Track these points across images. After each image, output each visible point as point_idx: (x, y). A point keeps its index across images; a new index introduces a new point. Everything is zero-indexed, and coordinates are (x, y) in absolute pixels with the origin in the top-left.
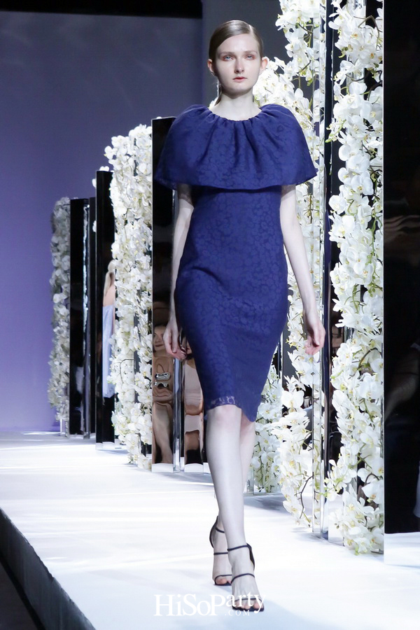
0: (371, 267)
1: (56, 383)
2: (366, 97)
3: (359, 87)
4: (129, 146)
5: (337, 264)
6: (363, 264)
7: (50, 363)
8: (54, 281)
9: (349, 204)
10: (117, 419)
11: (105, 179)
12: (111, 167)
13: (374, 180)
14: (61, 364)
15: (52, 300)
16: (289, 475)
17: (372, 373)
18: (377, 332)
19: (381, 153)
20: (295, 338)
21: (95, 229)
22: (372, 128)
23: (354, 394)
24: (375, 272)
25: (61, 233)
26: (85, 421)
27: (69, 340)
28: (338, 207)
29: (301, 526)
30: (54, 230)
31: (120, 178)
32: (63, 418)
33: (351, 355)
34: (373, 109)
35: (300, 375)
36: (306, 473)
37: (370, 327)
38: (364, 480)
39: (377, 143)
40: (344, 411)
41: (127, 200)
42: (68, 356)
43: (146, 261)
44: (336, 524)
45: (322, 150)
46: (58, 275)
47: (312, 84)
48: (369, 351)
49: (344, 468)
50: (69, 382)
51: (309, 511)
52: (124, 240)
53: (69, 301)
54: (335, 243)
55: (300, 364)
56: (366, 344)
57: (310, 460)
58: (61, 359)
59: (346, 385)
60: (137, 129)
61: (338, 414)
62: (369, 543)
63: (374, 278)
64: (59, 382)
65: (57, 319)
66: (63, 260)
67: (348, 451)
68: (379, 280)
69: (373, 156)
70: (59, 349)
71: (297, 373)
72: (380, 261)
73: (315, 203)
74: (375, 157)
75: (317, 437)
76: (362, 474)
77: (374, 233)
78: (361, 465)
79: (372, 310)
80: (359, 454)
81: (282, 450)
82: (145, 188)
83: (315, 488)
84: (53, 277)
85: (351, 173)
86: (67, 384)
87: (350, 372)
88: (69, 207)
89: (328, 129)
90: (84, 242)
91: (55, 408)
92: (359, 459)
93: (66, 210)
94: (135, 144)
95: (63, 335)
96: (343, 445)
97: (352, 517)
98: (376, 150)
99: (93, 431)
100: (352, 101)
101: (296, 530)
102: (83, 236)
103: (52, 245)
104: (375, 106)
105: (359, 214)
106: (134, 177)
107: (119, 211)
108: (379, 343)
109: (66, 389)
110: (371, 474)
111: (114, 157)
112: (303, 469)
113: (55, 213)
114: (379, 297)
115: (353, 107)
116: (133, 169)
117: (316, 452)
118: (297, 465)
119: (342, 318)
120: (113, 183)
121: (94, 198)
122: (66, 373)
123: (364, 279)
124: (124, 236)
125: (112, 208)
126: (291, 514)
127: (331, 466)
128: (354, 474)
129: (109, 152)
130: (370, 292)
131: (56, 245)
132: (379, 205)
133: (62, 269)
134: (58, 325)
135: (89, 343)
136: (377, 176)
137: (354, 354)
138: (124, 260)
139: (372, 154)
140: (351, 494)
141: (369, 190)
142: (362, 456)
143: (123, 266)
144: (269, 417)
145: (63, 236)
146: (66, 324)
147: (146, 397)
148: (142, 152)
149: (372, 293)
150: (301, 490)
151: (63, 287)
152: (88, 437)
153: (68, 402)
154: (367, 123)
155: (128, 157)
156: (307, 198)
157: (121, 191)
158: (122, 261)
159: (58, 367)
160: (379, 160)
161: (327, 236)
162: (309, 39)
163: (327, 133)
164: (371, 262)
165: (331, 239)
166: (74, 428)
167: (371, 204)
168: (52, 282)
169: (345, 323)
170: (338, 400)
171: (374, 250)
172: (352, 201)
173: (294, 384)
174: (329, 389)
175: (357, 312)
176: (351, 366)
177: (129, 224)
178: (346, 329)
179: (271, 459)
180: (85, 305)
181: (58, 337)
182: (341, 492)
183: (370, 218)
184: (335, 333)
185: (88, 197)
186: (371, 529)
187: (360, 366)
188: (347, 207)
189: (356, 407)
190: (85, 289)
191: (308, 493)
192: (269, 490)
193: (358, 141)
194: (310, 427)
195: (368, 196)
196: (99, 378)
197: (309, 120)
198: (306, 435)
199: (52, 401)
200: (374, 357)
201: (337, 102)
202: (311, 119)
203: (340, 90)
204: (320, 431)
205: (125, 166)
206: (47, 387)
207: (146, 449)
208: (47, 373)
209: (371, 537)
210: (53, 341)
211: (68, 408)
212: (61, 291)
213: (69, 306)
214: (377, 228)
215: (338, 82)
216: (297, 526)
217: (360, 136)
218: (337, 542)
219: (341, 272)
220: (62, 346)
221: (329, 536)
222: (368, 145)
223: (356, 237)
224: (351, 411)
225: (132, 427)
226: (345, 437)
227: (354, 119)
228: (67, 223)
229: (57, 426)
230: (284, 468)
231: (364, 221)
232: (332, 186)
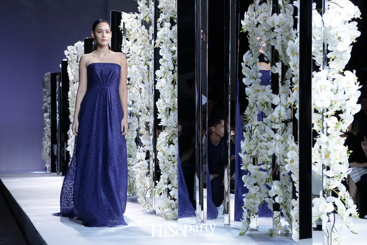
0: (173, 100)
1: (45, 151)
2: (171, 29)
3: (168, 24)
4: (74, 50)
5: (159, 99)
6: (169, 99)
7: (43, 143)
8: (44, 107)
9: (164, 74)
11: (65, 64)
12: (67, 59)
13: (174, 64)
14: (47, 143)
15: (43, 116)
16: (140, 187)
17: (174, 144)
18: (175, 128)
19: (176, 52)
20: (142, 130)
21: (61, 85)
22: (173, 42)
23: (166, 153)
24: (175, 102)
25: (47, 87)
26: (58, 167)
27: (50, 133)
28: (159, 75)
29: (145, 209)
30: (44, 86)
31: (71, 64)
32: (48, 166)
33: (165, 137)
34: (173, 34)
35: (144, 146)
36: (147, 187)
37: (172, 125)
38: (170, 189)
39: (175, 48)
40: (162, 160)
41: (74, 73)
42: (50, 139)
44: (159, 208)
45: (153, 51)
46: (46, 105)
47: (149, 23)
48: (172, 136)
49: (162, 184)
50: (50, 150)
51: (148, 203)
52: (73, 90)
53: (51, 116)
54: (158, 90)
55: (145, 141)
56: (171, 132)
57: (148, 181)
58: (47, 141)
59: (163, 149)
60: (78, 42)
61: (159, 162)
62: (172, 215)
63: (174, 104)
64: (46, 150)
65: (45, 124)
66: (48, 99)
67: (164, 177)
68: (176, 106)
69: (174, 54)
70: (46, 136)
71: (143, 145)
72: (177, 97)
73: (150, 73)
74: (175, 54)
75: (151, 172)
76: (170, 186)
77: (174, 86)
78: (169, 183)
79: (173, 118)
80: (168, 178)
81: (137, 177)
83: (151, 193)
84: (44, 106)
85: (164, 61)
86: (50, 151)
87: (164, 144)
88: (50, 76)
89: (155, 42)
90: (57, 91)
91: (45, 161)
92: (168, 180)
93: (49, 77)
94: (77, 49)
95: (48, 131)
96: (162, 175)
97: (165, 204)
98: (175, 51)
99: (60, 171)
100: (165, 30)
101: (143, 211)
102: (56, 88)
103: (43, 93)
104: (174, 33)
105: (168, 78)
106: (76, 63)
107: (71, 78)
108: (176, 132)
109: (49, 154)
110: (173, 186)
111: (69, 55)
112: (146, 185)
113: (44, 79)
114: (176, 112)
115: (165, 33)
116: (76, 60)
117: (151, 178)
118: (143, 183)
119: (161, 122)
120: (68, 66)
121: (61, 72)
122: (50, 147)
123: (170, 105)
124: (73, 88)
125: (68, 77)
126: (141, 204)
127: (157, 183)
128: (166, 187)
129: (66, 53)
130: (173, 110)
131: (45, 92)
132: (176, 74)
133: (47, 103)
134: (46, 126)
135: (59, 134)
136: (175, 62)
137: (166, 136)
138: (73, 99)
139: (173, 53)
140: (164, 195)
141: (172, 68)
142: (169, 179)
143: (73, 101)
144: (133, 164)
145: (48, 89)
146: (49, 126)
148: (80, 52)
149: (174, 111)
150: (145, 194)
151: (48, 110)
152: (59, 174)
153: (50, 159)
154: (171, 40)
155: (74, 55)
156: (147, 71)
157: (72, 69)
158: (72, 99)
159: (46, 144)
160: (176, 56)
161: (155, 87)
162: (147, 4)
163: (155, 44)
164: (173, 98)
165: (156, 88)
166: (53, 170)
167: (173, 74)
168: (43, 108)
169: (162, 123)
170: (160, 156)
171: (174, 93)
172: (165, 73)
173: (142, 150)
174: (155, 151)
175: (167, 119)
176: (165, 141)
177: (75, 83)
178: (163, 126)
180: (57, 118)
181: (46, 132)
182: (161, 194)
183: (173, 80)
184: (158, 128)
185: (58, 72)
186: (173, 209)
187: (169, 142)
188: (163, 75)
189: (167, 159)
190: (57, 111)
191: (148, 196)
192: (133, 194)
193: (168, 47)
194: (149, 168)
195: (172, 70)
196: (63, 148)
197: (148, 39)
198: (147, 171)
199: (44, 158)
200: (174, 138)
201: (159, 31)
202: (149, 38)
203: (160, 26)
204: (152, 170)
205: (73, 58)
206: (41, 153)
208: (41, 147)
209: (173, 213)
210: (44, 133)
211: (50, 161)
212: (47, 112)
213: (51, 118)
214: (176, 84)
215: (159, 22)
216: (143, 209)
217: (168, 45)
218: (159, 215)
219: (160, 102)
220: (48, 135)
221: (156, 212)
222: (172, 49)
223: (166, 87)
224: (165, 160)
226: (163, 171)
227: (166, 38)
228: (49, 83)
229: (45, 169)
230: (138, 185)
231: (170, 81)
232: (157, 66)
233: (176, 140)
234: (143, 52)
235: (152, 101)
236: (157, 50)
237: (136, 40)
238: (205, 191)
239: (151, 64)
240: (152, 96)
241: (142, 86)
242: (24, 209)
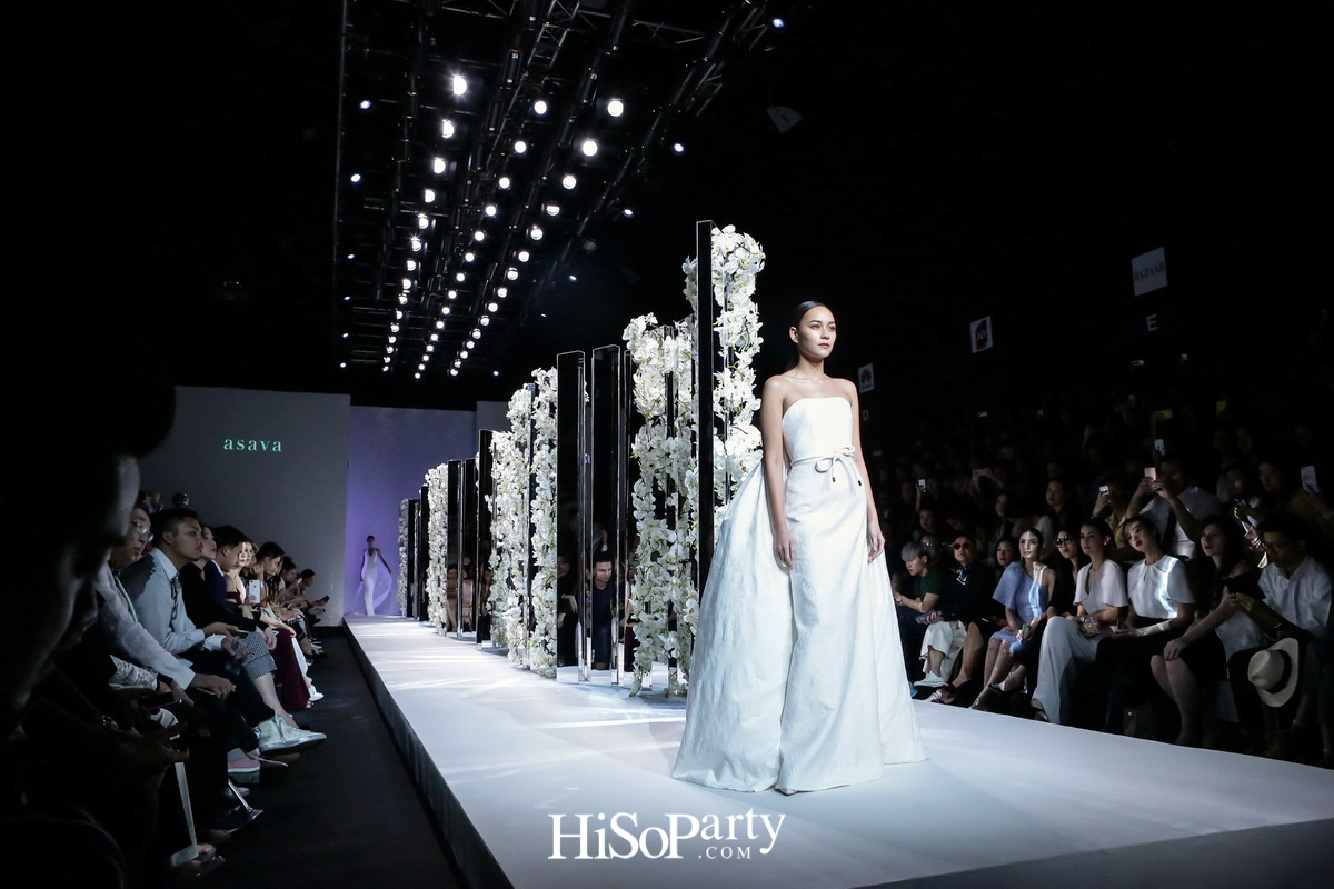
0: (552, 536)
2: (550, 452)
3: (546, 447)
4: (436, 474)
5: (534, 534)
6: (547, 535)
7: (398, 582)
8: (400, 540)
9: (541, 505)
10: (430, 609)
11: (425, 490)
12: (428, 484)
13: (554, 493)
15: (398, 550)
16: (511, 638)
19: (556, 480)
20: (515, 570)
21: (420, 515)
22: (553, 467)
23: (543, 599)
24: (553, 538)
25: (404, 516)
26: (414, 611)
27: (407, 570)
28: (535, 506)
29: (516, 664)
30: (400, 516)
31: (432, 490)
32: (404, 610)
34: (553, 459)
38: (547, 641)
39: (554, 474)
40: (538, 607)
41: (436, 501)
42: (407, 578)
43: (444, 531)
44: (534, 663)
45: (529, 478)
46: (402, 538)
47: (524, 445)
49: (537, 635)
51: (521, 657)
53: (407, 551)
54: (534, 524)
55: (518, 584)
57: (521, 631)
58: (403, 580)
59: (539, 594)
61: (535, 609)
62: (549, 672)
63: (553, 541)
64: (401, 591)
65: (401, 560)
66: (404, 531)
67: (540, 627)
68: (555, 543)
70: (402, 575)
71: (516, 588)
72: (556, 533)
73: (524, 504)
75: (525, 620)
76: (547, 638)
77: (553, 519)
78: (546, 633)
80: (545, 629)
81: (508, 627)
82: (444, 495)
83: (524, 645)
84: (399, 538)
85: (542, 489)
86: (406, 592)
87: (541, 588)
88: (408, 504)
89: (531, 467)
90: (415, 521)
91: (400, 604)
92: (545, 631)
93: (406, 506)
94: (440, 473)
95: (404, 568)
96: (537, 624)
97: (542, 659)
98: (555, 478)
99: (418, 616)
100: (543, 454)
101: (514, 667)
102: (414, 518)
103: (399, 523)
104: (554, 457)
105: (546, 510)
106: (439, 490)
107: (432, 506)
109: (405, 595)
111: (430, 480)
112: (518, 636)
113: (401, 507)
115: (543, 457)
116: (439, 486)
117: (525, 627)
118: (516, 633)
119: (537, 561)
120: (429, 492)
121: (420, 500)
122: (405, 587)
123: (548, 541)
124: (434, 519)
125: (428, 505)
126: (513, 658)
127: (532, 634)
128: (543, 638)
129: (427, 477)
130: (551, 548)
131: (401, 523)
132: (555, 505)
133: (404, 535)
134: (402, 563)
135: (417, 573)
136: (555, 491)
137: (543, 579)
139: (552, 480)
140: (541, 648)
141: (550, 497)
143: (434, 533)
144: (504, 610)
145: (405, 518)
146: (406, 563)
147: (444, 599)
148: (443, 477)
150: (517, 646)
151: (404, 544)
152: (416, 619)
153: (406, 601)
154: (550, 465)
155: (436, 480)
156: (521, 501)
157: (432, 496)
158: (433, 531)
159: (401, 584)
160: (555, 483)
161: (530, 520)
162: (523, 423)
163: (531, 469)
164: (551, 534)
165: (532, 522)
166: (409, 614)
167: (552, 505)
168: (398, 541)
169: (538, 563)
170: (535, 601)
171: (553, 527)
172: (542, 503)
173: (514, 593)
174: (530, 595)
175: (545, 558)
176: (542, 584)
177: (437, 513)
178: (539, 566)
179: (505, 630)
180: (415, 553)
182: (536, 647)
183: (551, 512)
184: (533, 570)
185: (417, 499)
187: (546, 585)
189: (543, 605)
190: (415, 545)
191: (521, 647)
193: (546, 474)
194: (522, 615)
195: (550, 501)
198: (520, 619)
199: (398, 601)
201: (535, 454)
202: (523, 462)
203: (537, 448)
204: (526, 617)
205: (435, 484)
207: (443, 625)
208: (396, 587)
211: (406, 605)
212: (403, 546)
213: (407, 553)
214: (555, 517)
215: (536, 445)
216: (514, 664)
217: (547, 471)
218: (534, 672)
219: (537, 538)
220: (404, 573)
221: (531, 669)
222: (550, 475)
223: (544, 521)
224: (541, 607)
225: (436, 614)
226: (538, 620)
227: (543, 463)
228: (407, 512)
229: (400, 613)
230: (509, 635)
231: (548, 513)
232: (533, 496)
233: (554, 583)
234: (517, 478)
235: (527, 536)
236: (533, 477)
237: (508, 464)
238: (589, 640)
239: (526, 492)
240: (527, 530)
241: (514, 518)
242: (374, 663)
